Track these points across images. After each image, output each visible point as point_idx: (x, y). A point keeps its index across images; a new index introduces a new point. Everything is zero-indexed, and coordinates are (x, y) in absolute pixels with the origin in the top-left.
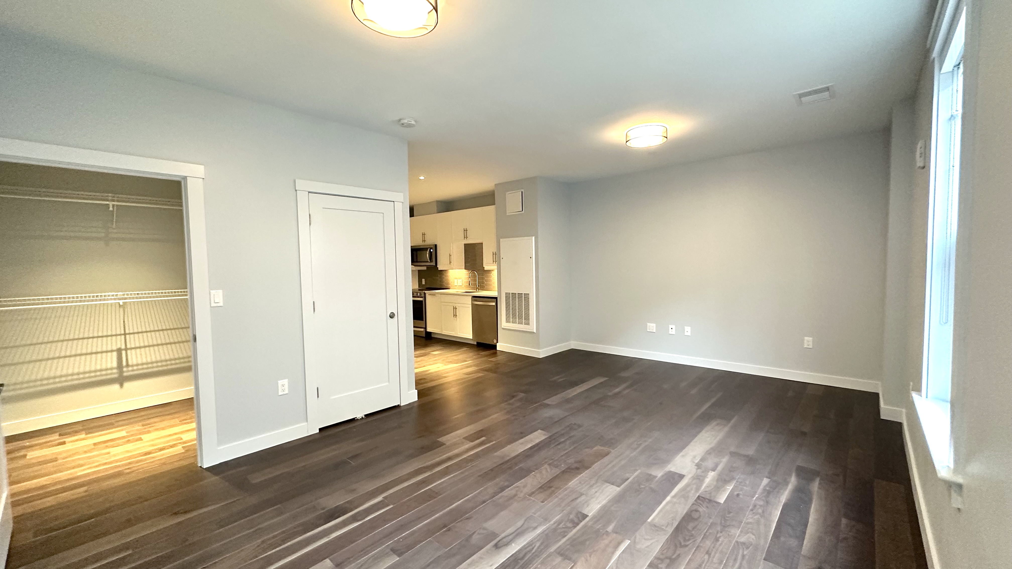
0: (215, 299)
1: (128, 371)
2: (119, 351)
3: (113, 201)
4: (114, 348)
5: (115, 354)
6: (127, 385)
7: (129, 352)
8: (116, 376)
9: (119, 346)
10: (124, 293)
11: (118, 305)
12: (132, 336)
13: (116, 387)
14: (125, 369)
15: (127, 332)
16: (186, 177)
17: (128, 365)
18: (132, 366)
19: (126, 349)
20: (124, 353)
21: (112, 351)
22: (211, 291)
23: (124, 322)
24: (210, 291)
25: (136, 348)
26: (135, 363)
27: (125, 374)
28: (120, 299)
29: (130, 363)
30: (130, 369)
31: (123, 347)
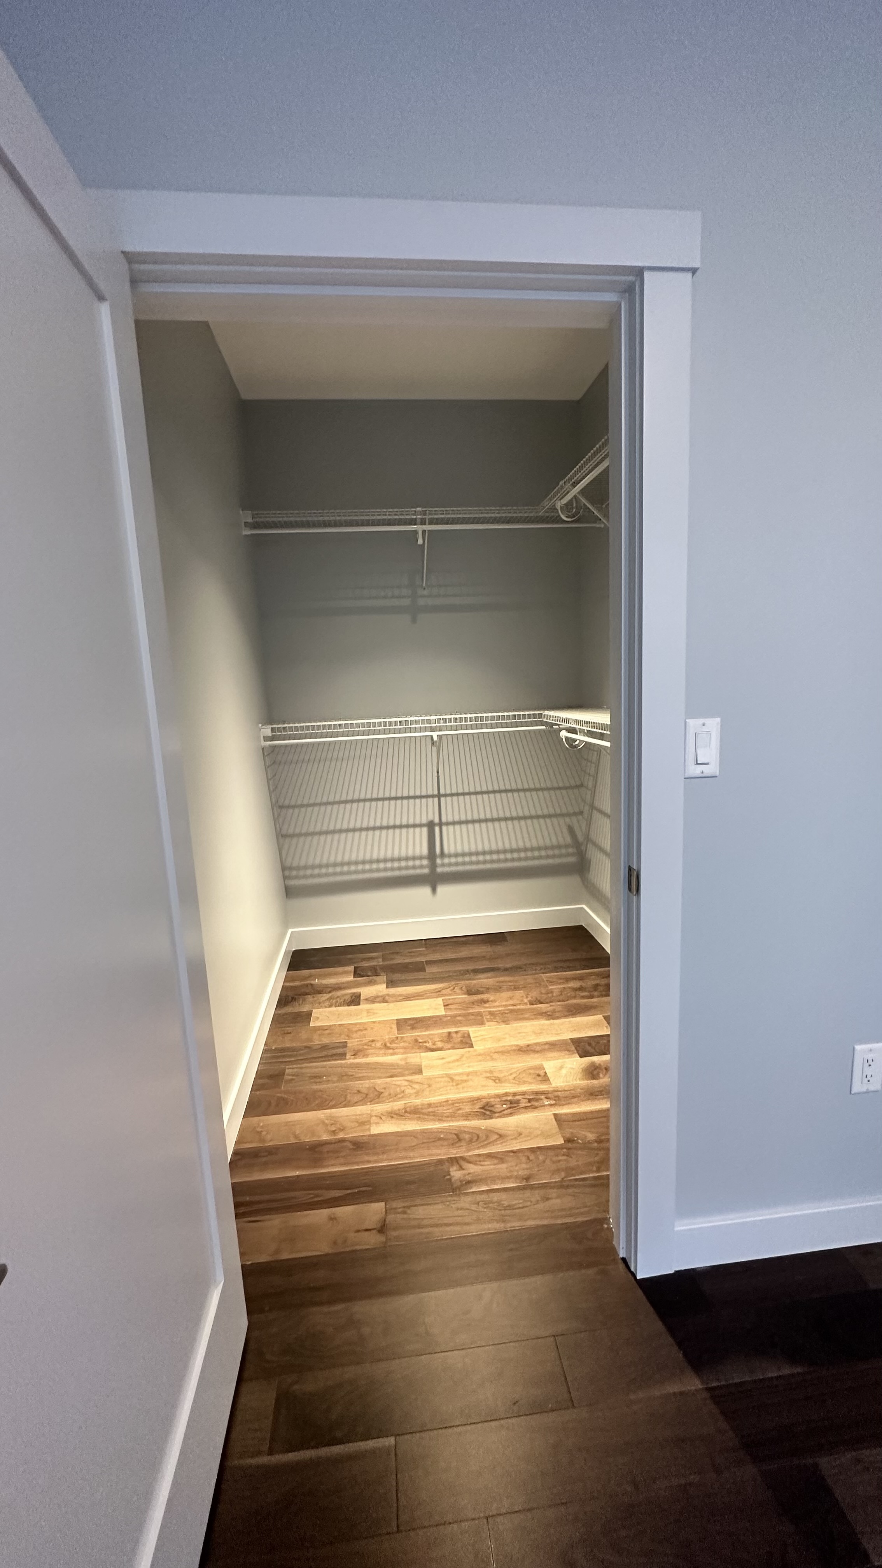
0: (700, 752)
1: (443, 865)
2: (431, 825)
3: (423, 522)
4: (424, 821)
5: (425, 830)
6: (441, 889)
7: (444, 828)
8: (426, 871)
9: (430, 818)
10: (439, 717)
11: (429, 740)
12: (449, 799)
13: (426, 890)
14: (439, 861)
15: (442, 792)
16: (639, 272)
17: (442, 854)
18: (450, 856)
19: (441, 824)
20: (437, 829)
21: (421, 825)
22: (687, 720)
23: (438, 772)
24: (685, 722)
25: (454, 823)
26: (452, 851)
27: (439, 870)
28: (432, 729)
29: (446, 851)
30: (446, 861)
31: (437, 820)
